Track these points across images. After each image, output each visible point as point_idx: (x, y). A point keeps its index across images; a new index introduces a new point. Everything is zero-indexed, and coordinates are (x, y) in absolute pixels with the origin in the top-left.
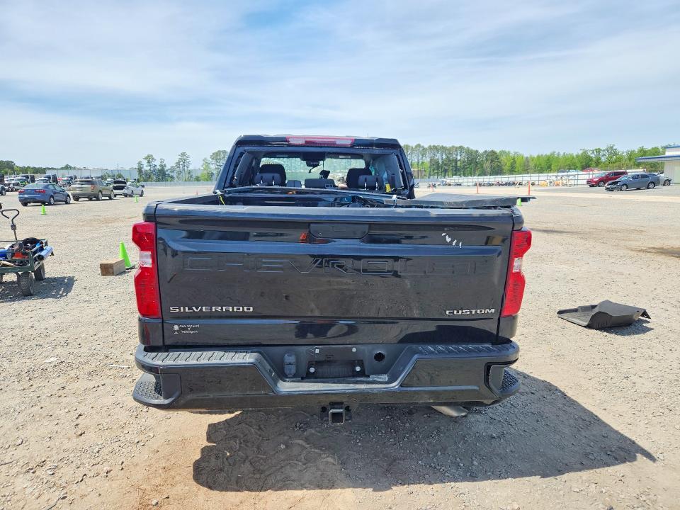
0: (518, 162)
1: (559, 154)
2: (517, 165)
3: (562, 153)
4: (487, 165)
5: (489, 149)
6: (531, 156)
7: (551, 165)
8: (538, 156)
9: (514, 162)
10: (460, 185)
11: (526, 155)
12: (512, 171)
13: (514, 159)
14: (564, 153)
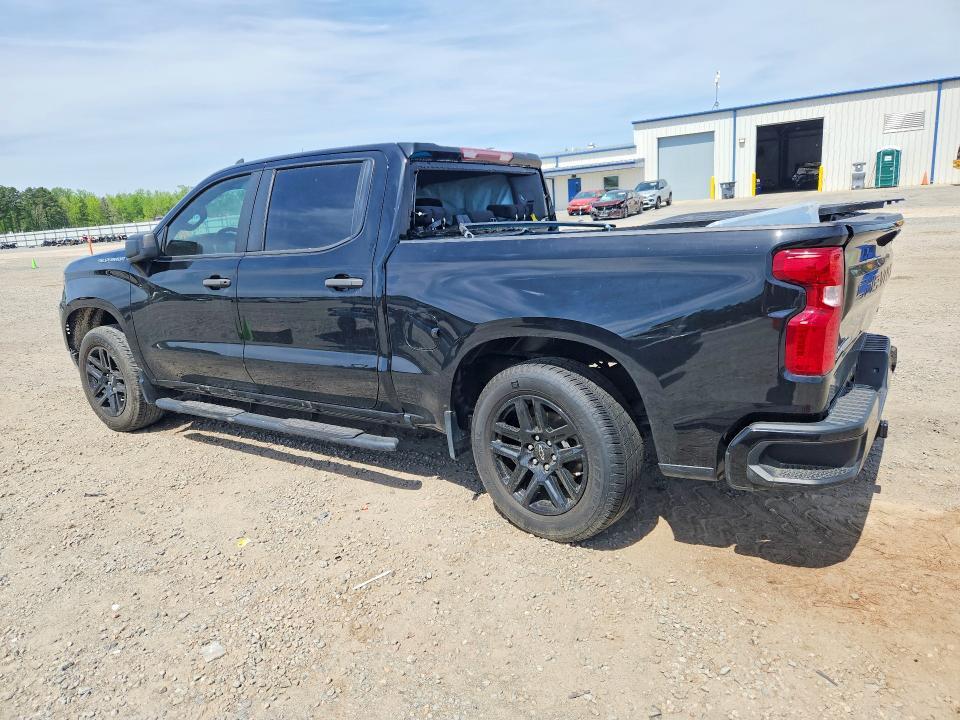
0: (90, 207)
1: (149, 193)
2: (89, 210)
3: (153, 192)
4: (37, 212)
5: (35, 186)
6: (109, 196)
7: (141, 211)
8: (119, 197)
9: (84, 206)
10: (13, 246)
11: (100, 194)
12: (84, 220)
13: (82, 201)
14: (157, 192)
